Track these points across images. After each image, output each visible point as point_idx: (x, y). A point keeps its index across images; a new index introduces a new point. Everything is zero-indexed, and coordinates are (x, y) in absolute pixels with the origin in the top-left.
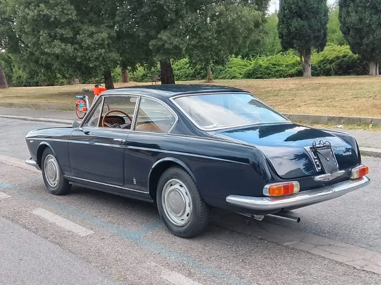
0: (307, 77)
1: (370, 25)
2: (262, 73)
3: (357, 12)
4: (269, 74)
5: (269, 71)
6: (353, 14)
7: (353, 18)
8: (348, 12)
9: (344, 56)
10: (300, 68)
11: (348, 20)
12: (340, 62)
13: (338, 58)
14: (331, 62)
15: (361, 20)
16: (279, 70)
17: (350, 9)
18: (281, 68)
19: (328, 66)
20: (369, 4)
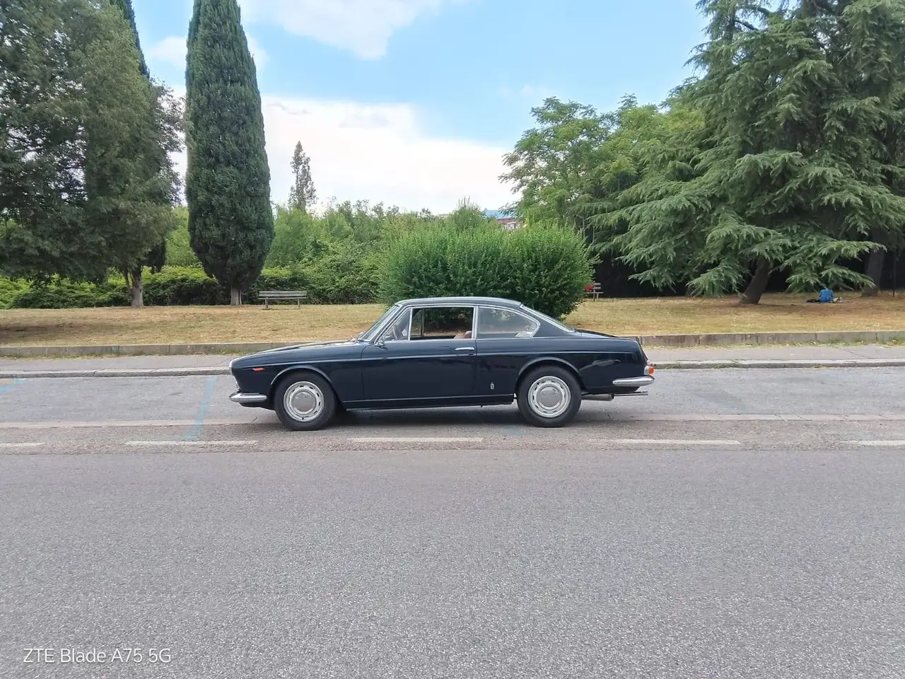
0: (138, 307)
1: (235, 244)
2: (52, 300)
3: (218, 226)
4: (64, 301)
5: (62, 298)
6: (213, 227)
7: (214, 233)
8: (205, 224)
9: (183, 280)
10: (115, 293)
11: (207, 234)
12: (178, 287)
13: (173, 281)
14: (164, 287)
15: (224, 236)
16: (80, 296)
17: (208, 221)
18: (82, 293)
19: (161, 292)
20: (233, 217)
